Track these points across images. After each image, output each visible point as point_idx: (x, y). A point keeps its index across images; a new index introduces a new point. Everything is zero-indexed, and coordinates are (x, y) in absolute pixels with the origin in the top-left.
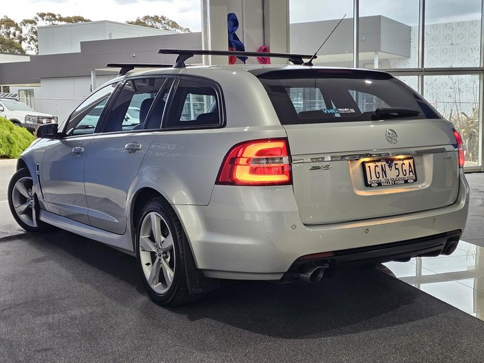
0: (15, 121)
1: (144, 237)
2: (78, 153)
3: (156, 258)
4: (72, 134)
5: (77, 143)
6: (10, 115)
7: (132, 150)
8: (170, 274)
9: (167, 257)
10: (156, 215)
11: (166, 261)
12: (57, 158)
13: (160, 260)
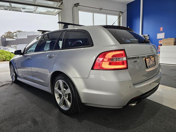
0: (12, 53)
1: (56, 88)
2: (29, 59)
3: (62, 96)
4: (26, 53)
5: (28, 56)
6: (11, 51)
7: (50, 57)
8: (69, 104)
9: (67, 96)
10: (62, 81)
11: (66, 98)
12: (22, 61)
13: (64, 97)
